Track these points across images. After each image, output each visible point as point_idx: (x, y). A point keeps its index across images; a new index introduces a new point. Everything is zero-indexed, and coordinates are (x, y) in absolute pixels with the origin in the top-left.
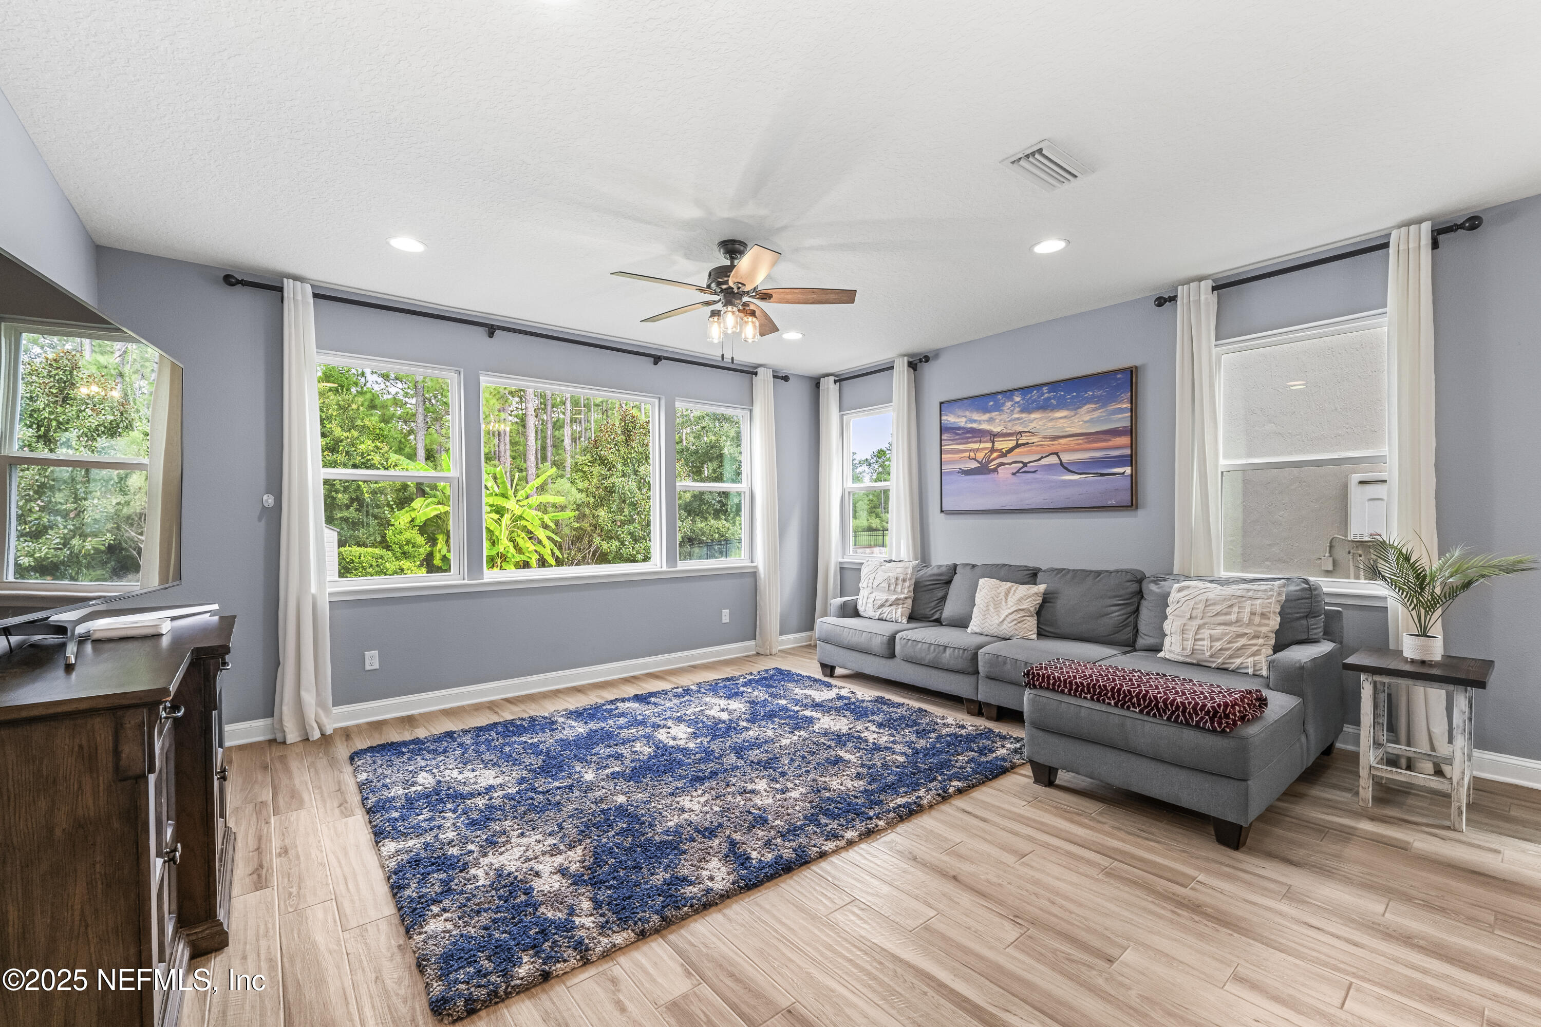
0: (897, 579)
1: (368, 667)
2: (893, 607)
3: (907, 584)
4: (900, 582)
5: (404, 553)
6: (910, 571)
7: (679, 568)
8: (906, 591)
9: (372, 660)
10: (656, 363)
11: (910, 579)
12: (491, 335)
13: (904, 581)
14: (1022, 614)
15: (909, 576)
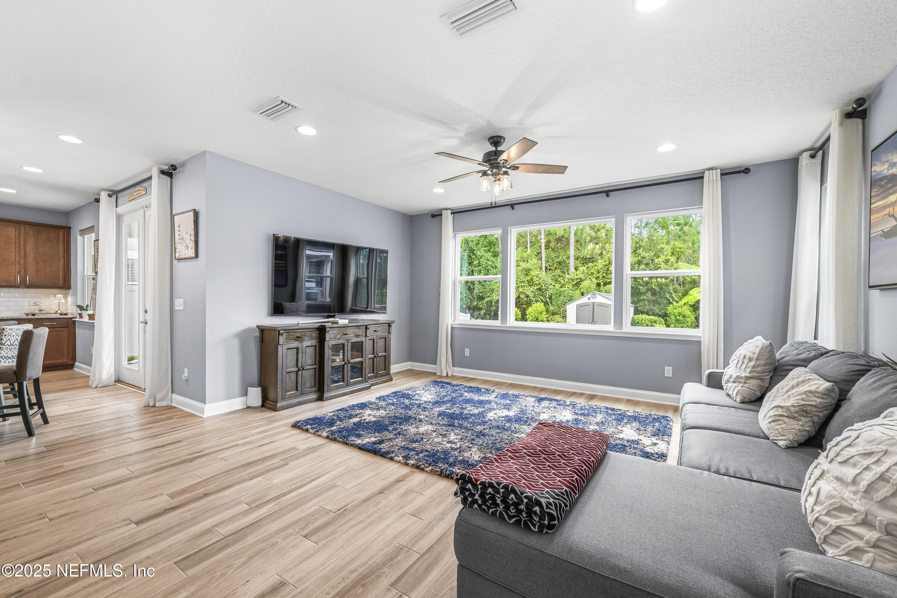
0: (745, 357)
1: (466, 355)
2: (735, 385)
3: (752, 363)
4: (746, 361)
5: (677, 320)
6: (757, 351)
7: (623, 331)
8: (749, 370)
9: (467, 352)
10: (608, 196)
11: (757, 359)
12: (513, 208)
13: (750, 360)
14: (780, 412)
15: (756, 356)
